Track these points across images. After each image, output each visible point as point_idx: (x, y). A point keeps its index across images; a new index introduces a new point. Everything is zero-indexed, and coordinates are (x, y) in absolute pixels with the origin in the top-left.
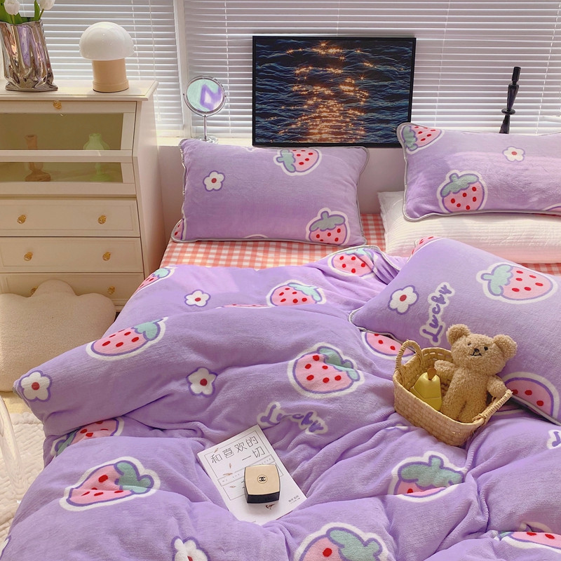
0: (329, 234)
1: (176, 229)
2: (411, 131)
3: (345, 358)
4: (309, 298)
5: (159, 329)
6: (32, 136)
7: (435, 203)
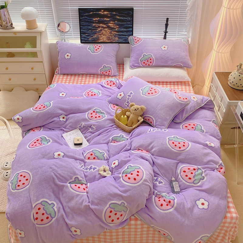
0: (106, 73)
1: (56, 71)
2: (133, 39)
3: (102, 111)
4: (96, 94)
5: (51, 104)
6: (8, 43)
7: (138, 63)
